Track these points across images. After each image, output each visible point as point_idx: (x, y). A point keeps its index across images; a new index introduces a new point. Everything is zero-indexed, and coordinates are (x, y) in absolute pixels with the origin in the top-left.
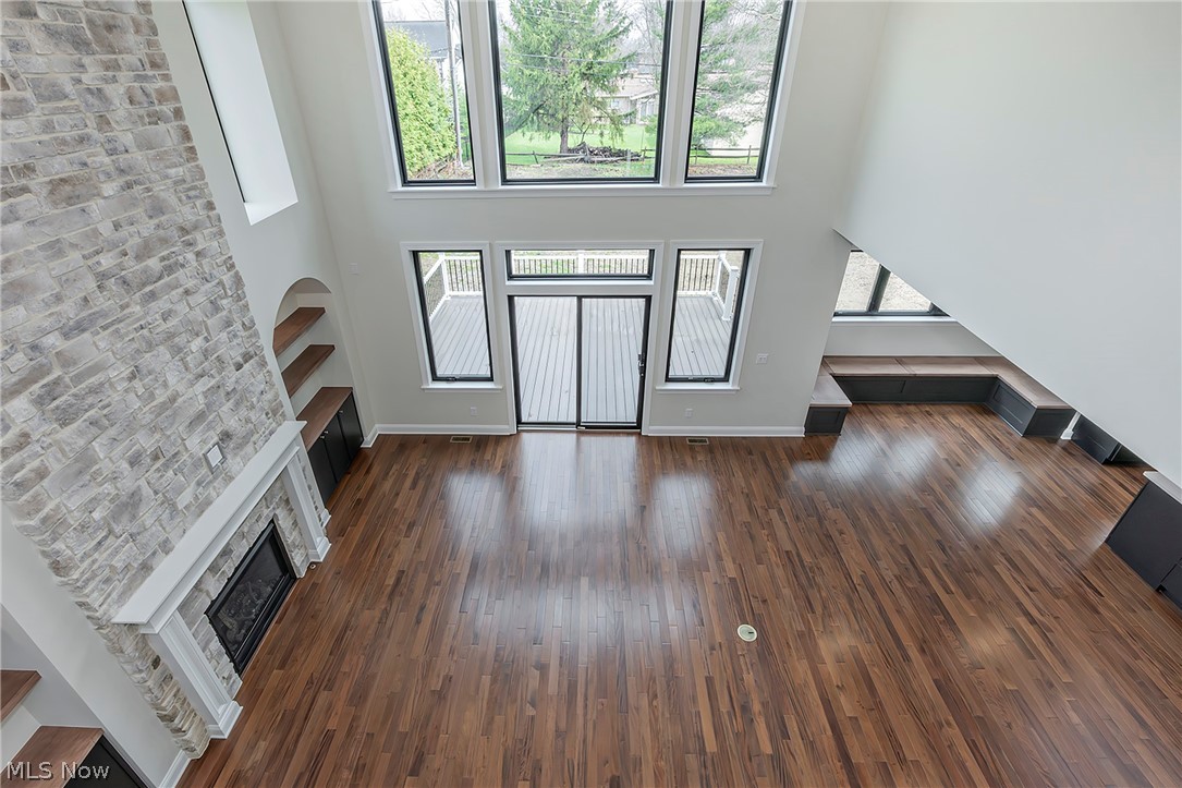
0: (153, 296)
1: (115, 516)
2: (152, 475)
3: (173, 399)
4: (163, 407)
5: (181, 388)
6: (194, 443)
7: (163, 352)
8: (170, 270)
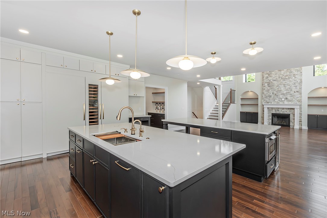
0: (285, 80)
1: (268, 96)
2: (274, 96)
3: (281, 90)
4: (279, 90)
5: (283, 90)
6: (281, 96)
7: (283, 86)
8: (289, 78)
